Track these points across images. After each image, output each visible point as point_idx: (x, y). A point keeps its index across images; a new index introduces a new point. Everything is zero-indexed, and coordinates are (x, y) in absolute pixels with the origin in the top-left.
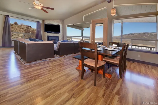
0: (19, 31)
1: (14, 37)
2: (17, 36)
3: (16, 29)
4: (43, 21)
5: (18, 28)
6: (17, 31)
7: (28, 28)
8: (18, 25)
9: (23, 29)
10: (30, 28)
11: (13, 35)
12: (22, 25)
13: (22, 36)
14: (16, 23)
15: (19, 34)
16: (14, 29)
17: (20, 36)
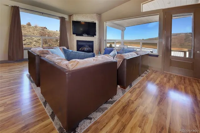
0: (33, 34)
1: (28, 41)
2: (31, 41)
3: (29, 31)
4: (70, 16)
5: (31, 30)
6: (31, 34)
7: (44, 30)
8: (31, 26)
9: (37, 31)
10: (46, 30)
11: (25, 40)
12: (36, 27)
13: (37, 40)
14: (29, 24)
15: (34, 38)
16: (27, 31)
17: (34, 40)
